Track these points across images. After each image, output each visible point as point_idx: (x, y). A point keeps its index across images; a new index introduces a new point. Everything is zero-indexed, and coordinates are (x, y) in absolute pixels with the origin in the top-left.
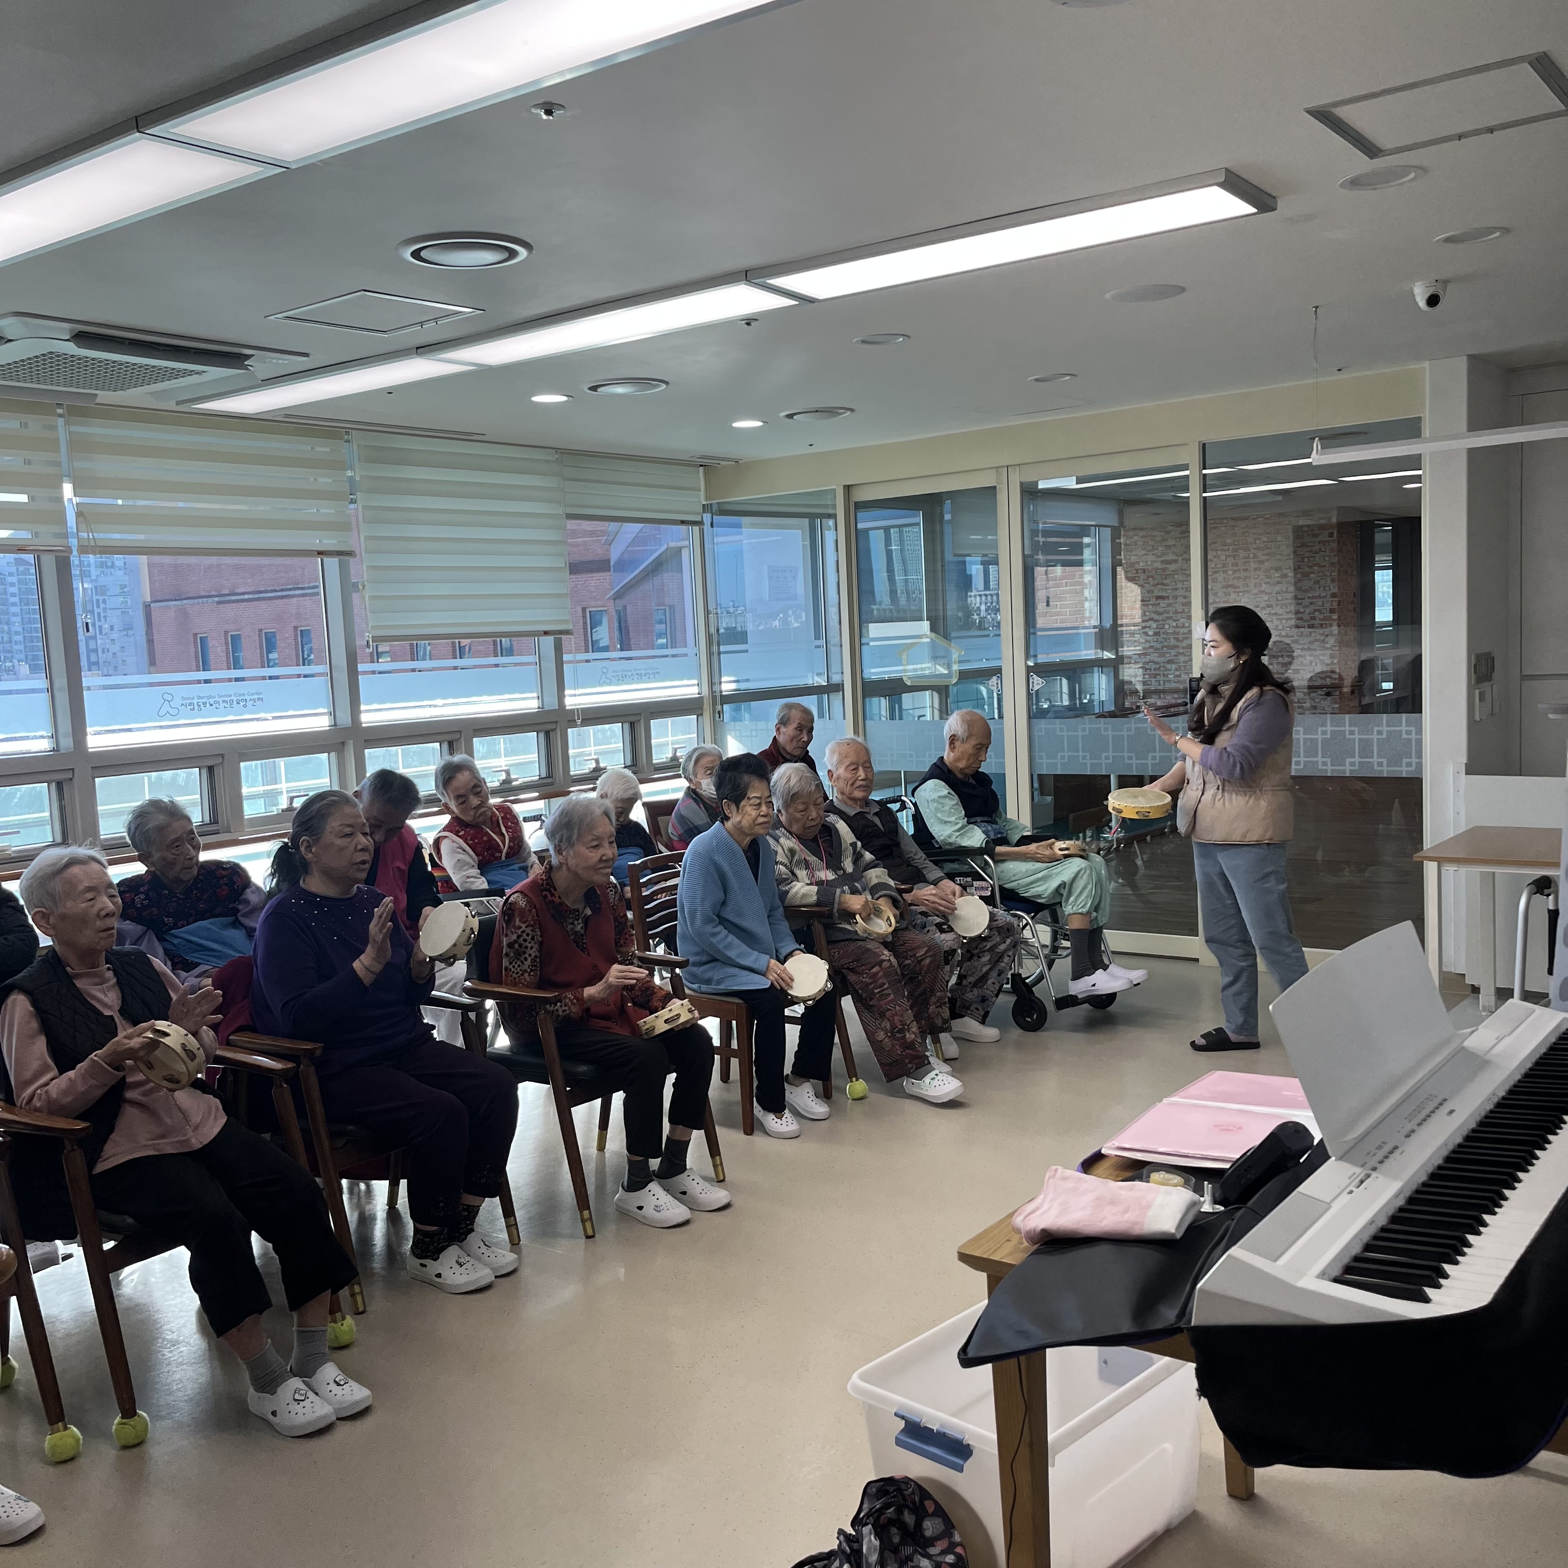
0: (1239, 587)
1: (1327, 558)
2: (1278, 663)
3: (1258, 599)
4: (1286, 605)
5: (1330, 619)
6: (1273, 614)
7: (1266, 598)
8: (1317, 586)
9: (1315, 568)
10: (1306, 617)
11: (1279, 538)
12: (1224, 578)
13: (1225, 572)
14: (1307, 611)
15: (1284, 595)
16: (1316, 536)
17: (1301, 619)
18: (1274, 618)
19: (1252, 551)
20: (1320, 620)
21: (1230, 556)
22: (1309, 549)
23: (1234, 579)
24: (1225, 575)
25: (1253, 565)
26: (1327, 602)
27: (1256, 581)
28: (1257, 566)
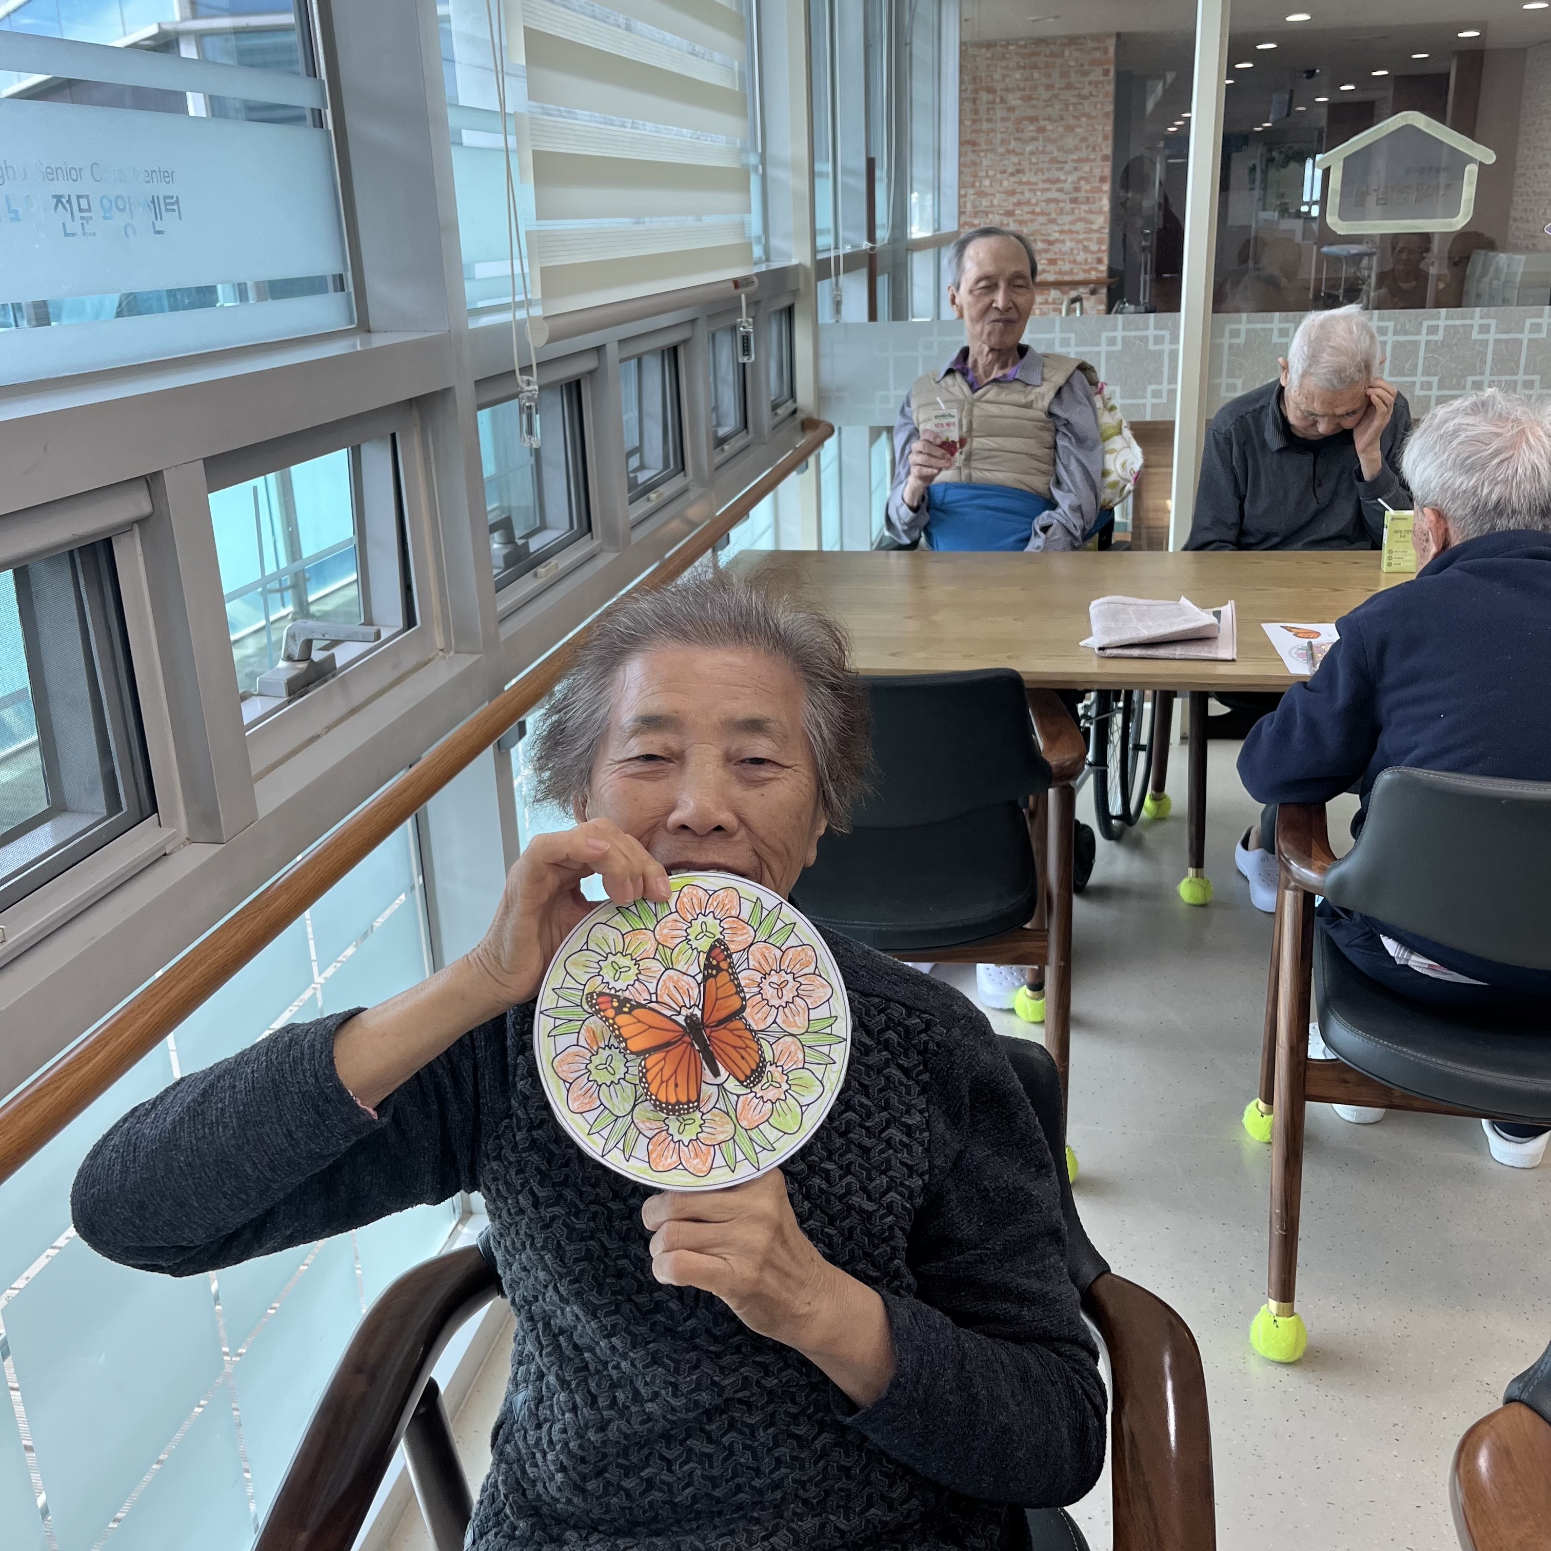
4: (1042, 170)
7: (1016, 160)
10: (1067, 187)
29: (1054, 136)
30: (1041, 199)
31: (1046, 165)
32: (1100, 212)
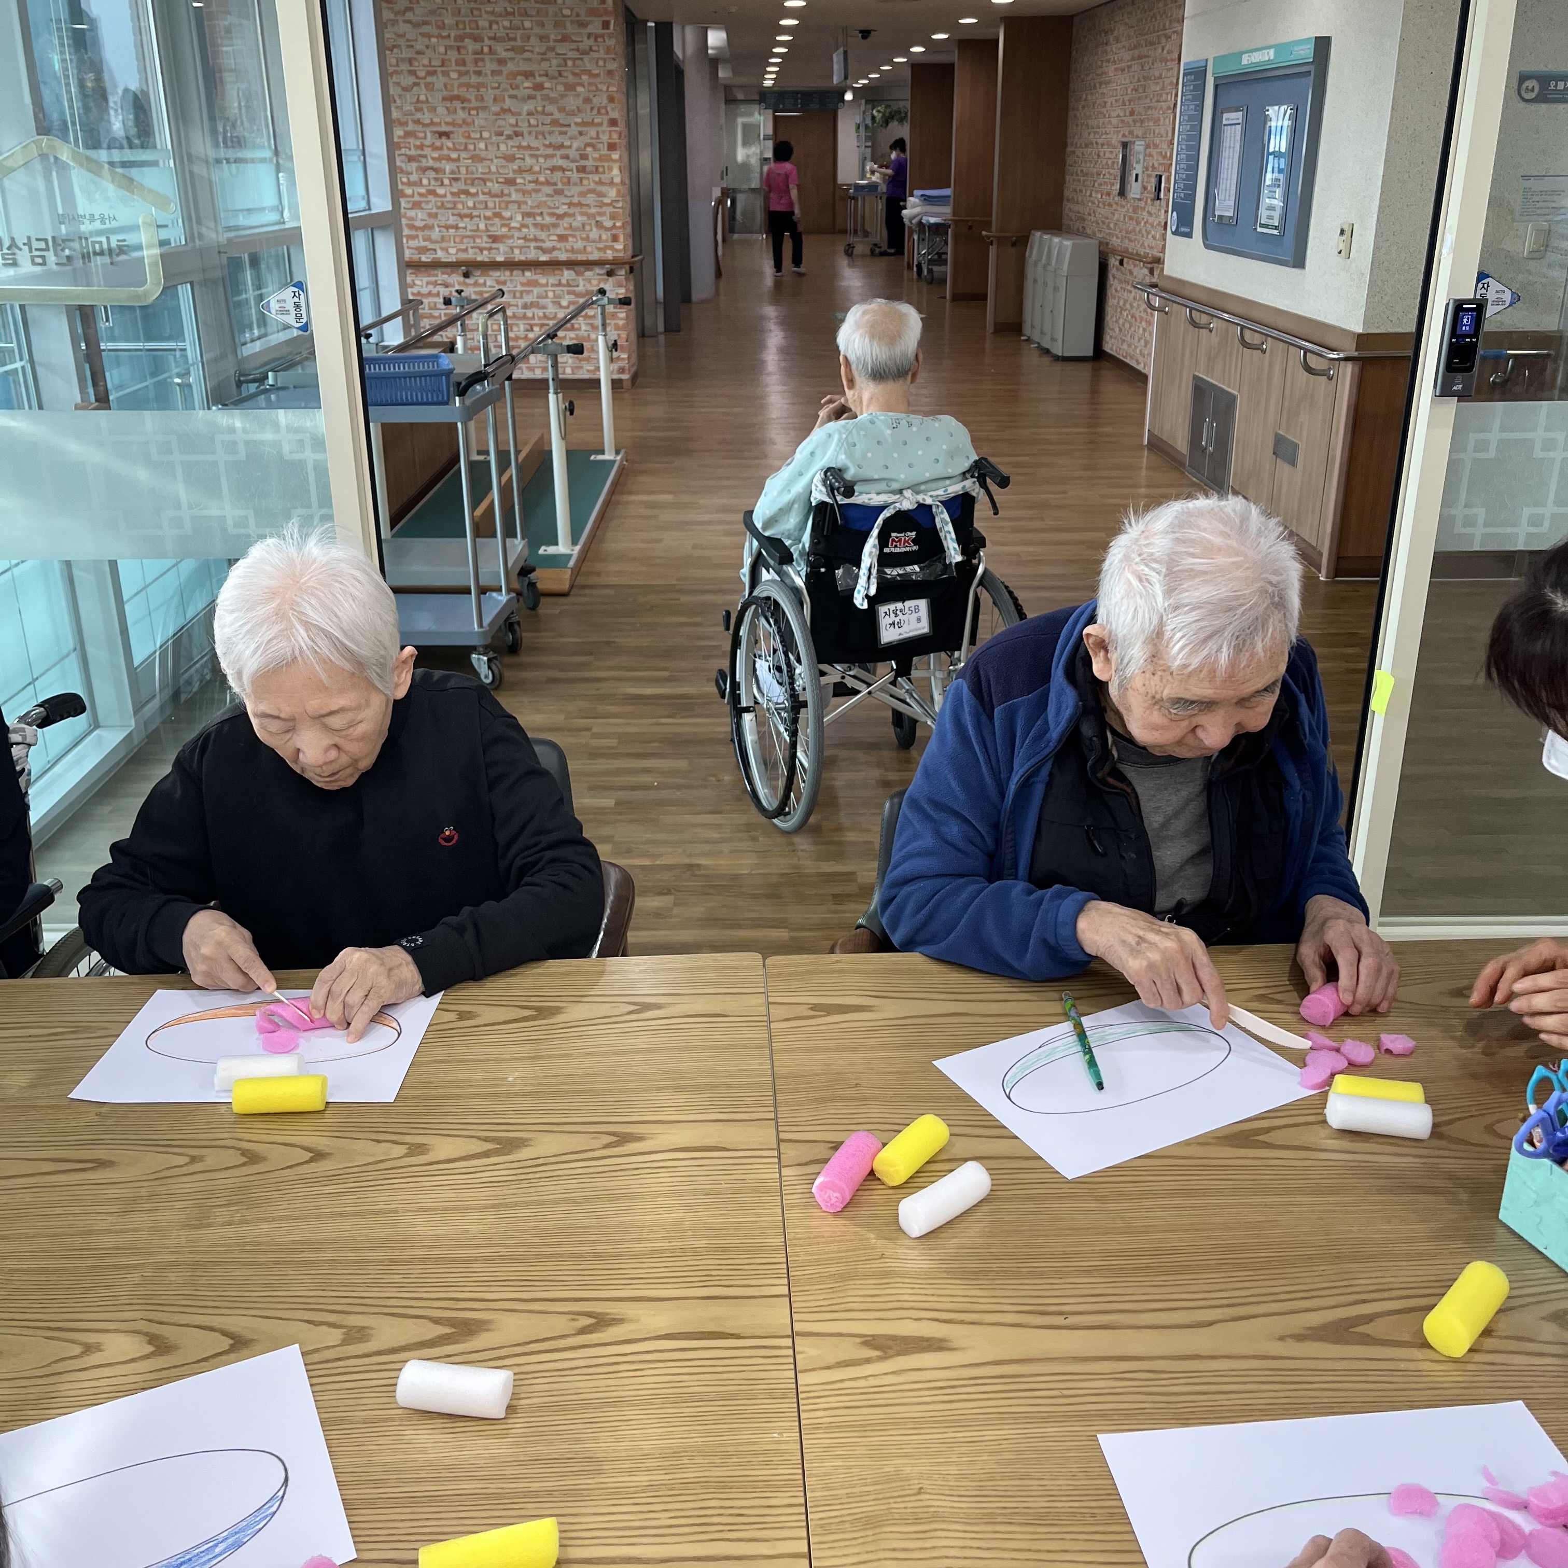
0: (469, 101)
1: (601, 63)
2: (535, 225)
3: (502, 123)
4: (543, 134)
5: (609, 159)
6: (524, 148)
7: (512, 121)
8: (588, 107)
9: (585, 77)
10: (573, 153)
11: (527, 24)
12: (445, 86)
13: (446, 74)
14: (576, 145)
15: (539, 117)
16: (583, 25)
17: (566, 157)
18: (527, 153)
19: (487, 41)
20: (594, 159)
21: (451, 47)
22: (574, 46)
23: (460, 86)
24: (445, 79)
25: (490, 66)
26: (604, 132)
27: (498, 92)
28: (495, 66)
29: (552, 95)
30: (545, 166)
31: (547, 128)
32: (612, 183)
